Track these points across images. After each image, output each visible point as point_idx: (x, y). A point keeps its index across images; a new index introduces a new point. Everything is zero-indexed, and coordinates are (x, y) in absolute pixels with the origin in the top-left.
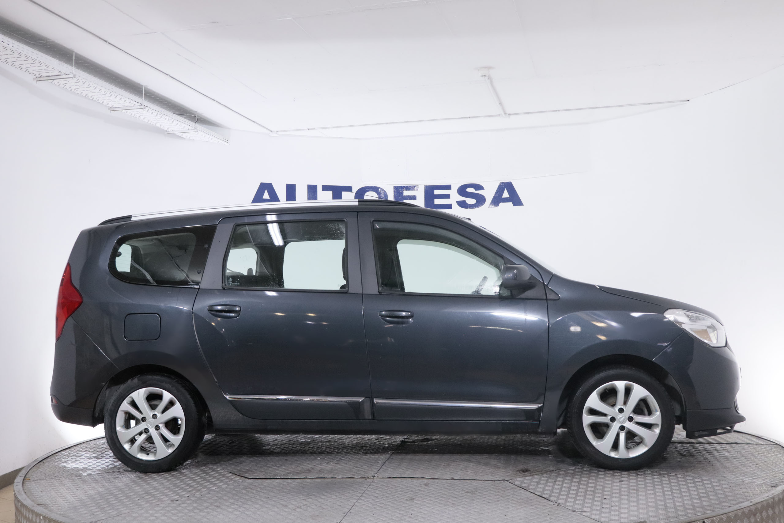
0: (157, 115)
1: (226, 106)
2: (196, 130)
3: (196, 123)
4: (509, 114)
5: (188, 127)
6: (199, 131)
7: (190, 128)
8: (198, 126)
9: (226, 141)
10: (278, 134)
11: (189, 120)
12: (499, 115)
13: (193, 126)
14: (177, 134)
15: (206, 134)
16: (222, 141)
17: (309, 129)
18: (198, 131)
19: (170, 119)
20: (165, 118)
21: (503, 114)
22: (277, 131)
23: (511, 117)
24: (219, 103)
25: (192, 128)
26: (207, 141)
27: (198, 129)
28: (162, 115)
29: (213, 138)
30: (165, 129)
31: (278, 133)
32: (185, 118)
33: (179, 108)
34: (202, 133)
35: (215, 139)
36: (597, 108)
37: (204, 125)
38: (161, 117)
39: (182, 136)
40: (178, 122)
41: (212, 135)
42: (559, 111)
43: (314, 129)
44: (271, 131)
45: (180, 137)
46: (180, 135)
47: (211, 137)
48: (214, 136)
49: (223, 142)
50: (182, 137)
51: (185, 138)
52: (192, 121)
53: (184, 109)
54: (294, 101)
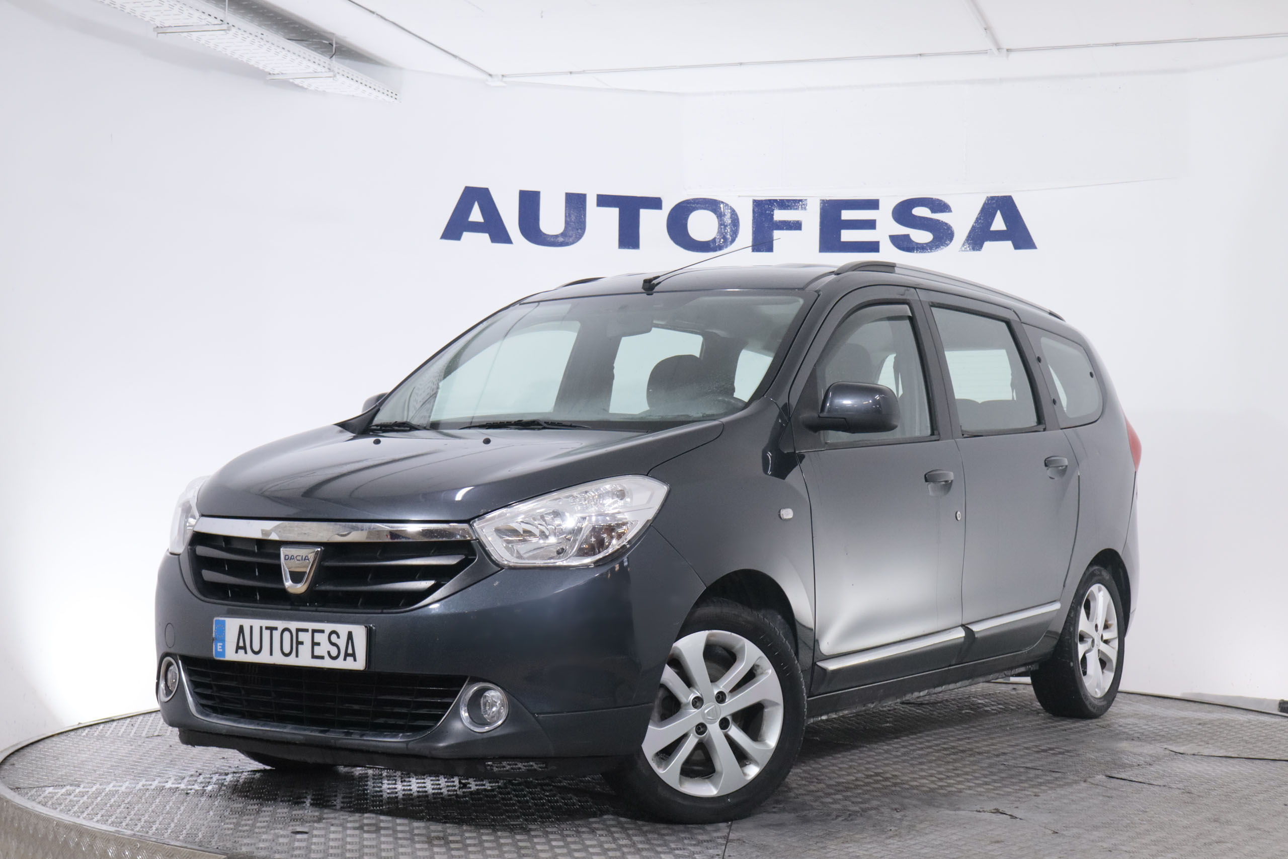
0: (252, 43)
1: (397, 23)
2: (331, 74)
3: (331, 57)
4: (1008, 50)
5: (315, 66)
6: (338, 76)
7: (319, 69)
8: (337, 64)
9: (393, 95)
10: (505, 82)
11: (315, 50)
12: (985, 52)
13: (326, 65)
14: (291, 81)
15: (352, 82)
16: (384, 97)
17: (571, 73)
18: (335, 76)
19: (279, 50)
20: (269, 50)
21: (995, 50)
22: (503, 76)
23: (1013, 55)
24: (382, 17)
25: (323, 70)
26: (353, 96)
27: (336, 70)
28: (262, 43)
29: (367, 89)
30: (267, 70)
31: (505, 79)
32: (308, 47)
33: (297, 26)
34: (344, 79)
35: (371, 91)
36: (1201, 40)
37: (347, 61)
38: (261, 46)
39: (301, 85)
40: (294, 57)
41: (364, 83)
42: (1116, 44)
43: (584, 72)
44: (490, 75)
45: (297, 86)
46: (297, 82)
47: (362, 87)
48: (369, 85)
49: (387, 98)
50: (302, 87)
51: (306, 89)
52: (322, 53)
53: (307, 27)
54: (542, 17)
